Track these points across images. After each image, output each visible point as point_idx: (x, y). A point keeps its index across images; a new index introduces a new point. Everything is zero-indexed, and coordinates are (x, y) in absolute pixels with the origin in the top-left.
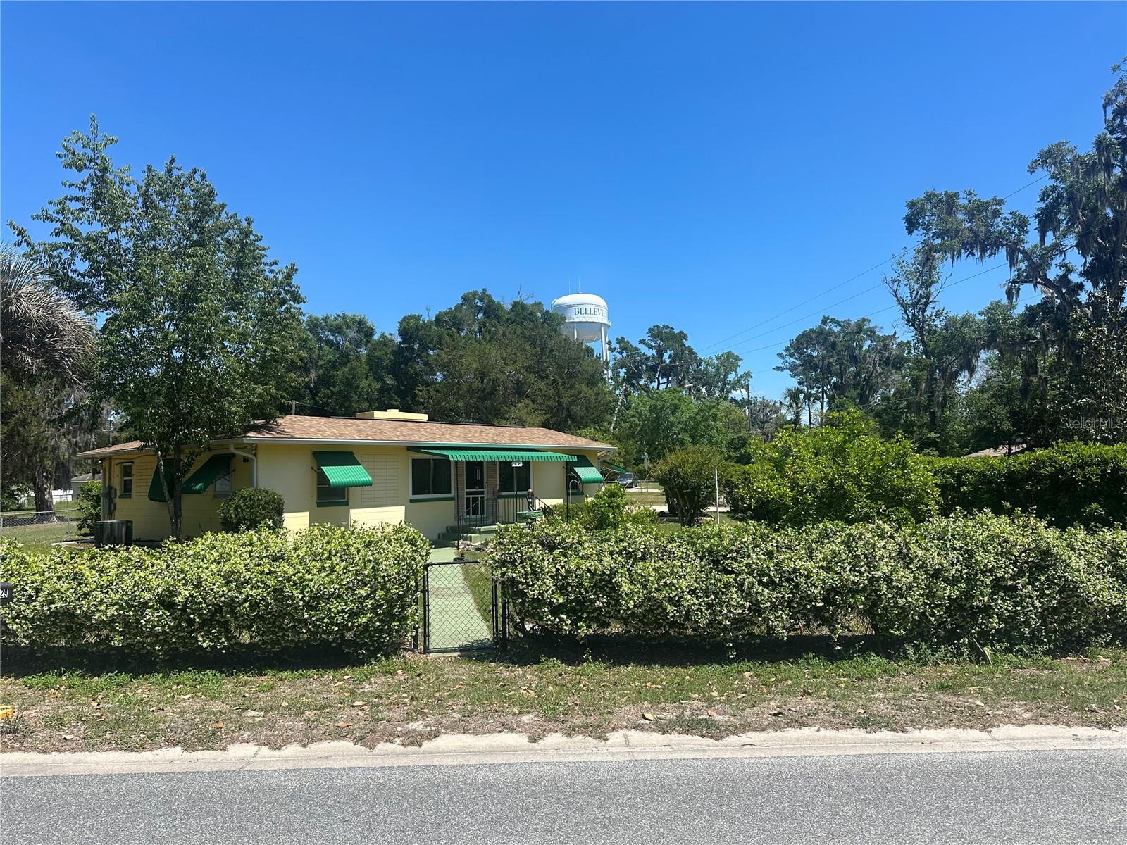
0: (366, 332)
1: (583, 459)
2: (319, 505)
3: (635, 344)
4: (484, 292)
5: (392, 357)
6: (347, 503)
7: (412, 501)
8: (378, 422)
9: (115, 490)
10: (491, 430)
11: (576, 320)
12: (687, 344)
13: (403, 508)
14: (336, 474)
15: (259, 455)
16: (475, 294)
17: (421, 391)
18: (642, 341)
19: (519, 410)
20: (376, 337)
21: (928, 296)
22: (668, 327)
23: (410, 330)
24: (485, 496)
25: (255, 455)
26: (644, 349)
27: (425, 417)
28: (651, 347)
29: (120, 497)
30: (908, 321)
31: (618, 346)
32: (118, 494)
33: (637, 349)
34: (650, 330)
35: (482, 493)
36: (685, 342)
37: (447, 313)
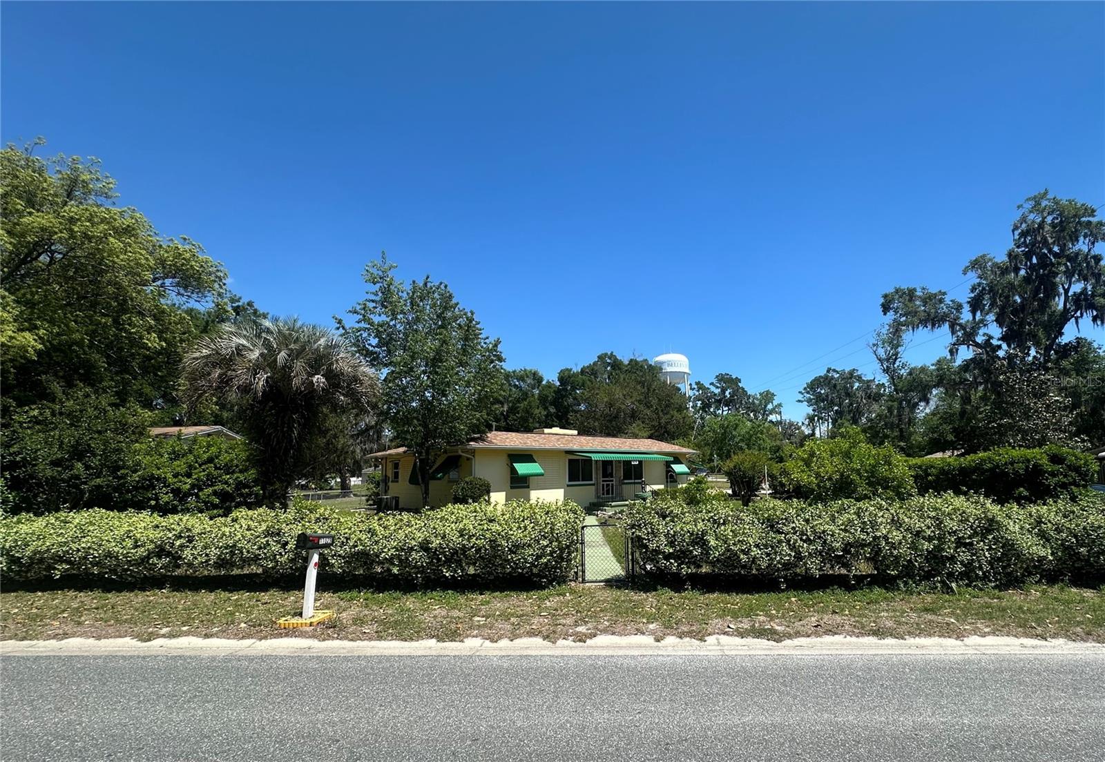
0: (537, 379)
1: (677, 459)
2: (512, 488)
3: (707, 385)
4: (612, 353)
5: (554, 395)
6: (528, 487)
7: (568, 486)
8: (547, 435)
9: (389, 478)
10: (617, 440)
11: (668, 371)
12: (740, 385)
13: (563, 490)
14: (522, 468)
15: (476, 457)
16: (606, 354)
17: (571, 416)
18: (712, 384)
19: (634, 427)
20: (544, 383)
21: (896, 354)
22: (728, 374)
23: (565, 377)
24: (614, 483)
25: (474, 456)
26: (713, 389)
27: (575, 432)
28: (717, 387)
29: (392, 481)
30: (884, 370)
31: (696, 387)
32: (390, 480)
33: (708, 389)
34: (717, 377)
35: (612, 481)
36: (739, 384)
37: (588, 367)
